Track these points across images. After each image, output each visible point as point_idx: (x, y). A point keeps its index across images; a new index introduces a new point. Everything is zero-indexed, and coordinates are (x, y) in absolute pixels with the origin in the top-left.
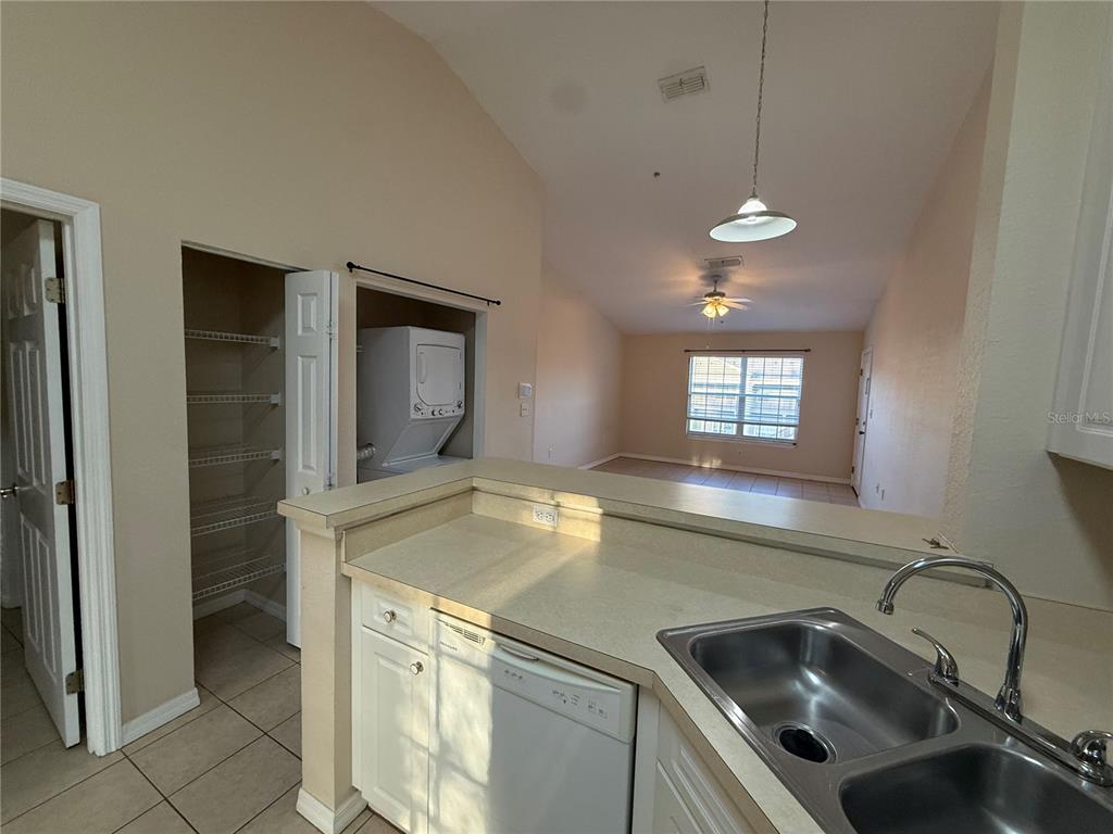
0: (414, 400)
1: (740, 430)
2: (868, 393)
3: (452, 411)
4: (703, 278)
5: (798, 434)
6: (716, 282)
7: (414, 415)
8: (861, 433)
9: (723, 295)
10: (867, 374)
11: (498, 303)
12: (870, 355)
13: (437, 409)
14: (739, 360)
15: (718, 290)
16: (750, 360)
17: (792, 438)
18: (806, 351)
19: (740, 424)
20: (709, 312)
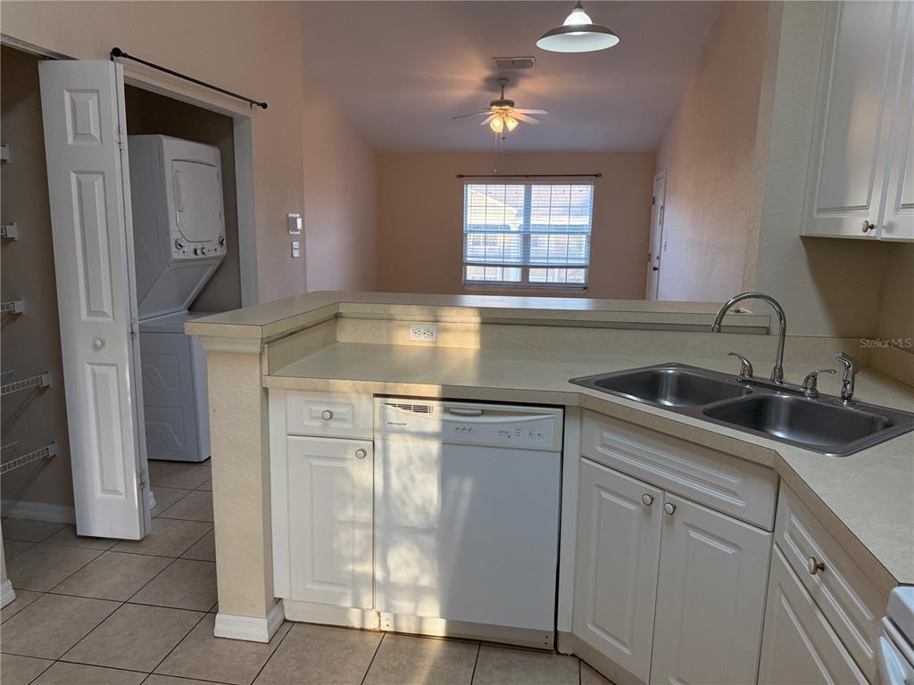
0: (174, 236)
1: (525, 274)
2: (662, 223)
3: (216, 251)
4: (488, 80)
5: (589, 276)
6: (503, 87)
7: (176, 255)
8: (655, 269)
9: (511, 104)
10: (660, 203)
11: (264, 106)
12: (663, 180)
13: (199, 247)
14: (521, 188)
15: (506, 98)
16: (535, 188)
17: (583, 282)
18: (597, 176)
19: (525, 268)
20: (496, 125)
